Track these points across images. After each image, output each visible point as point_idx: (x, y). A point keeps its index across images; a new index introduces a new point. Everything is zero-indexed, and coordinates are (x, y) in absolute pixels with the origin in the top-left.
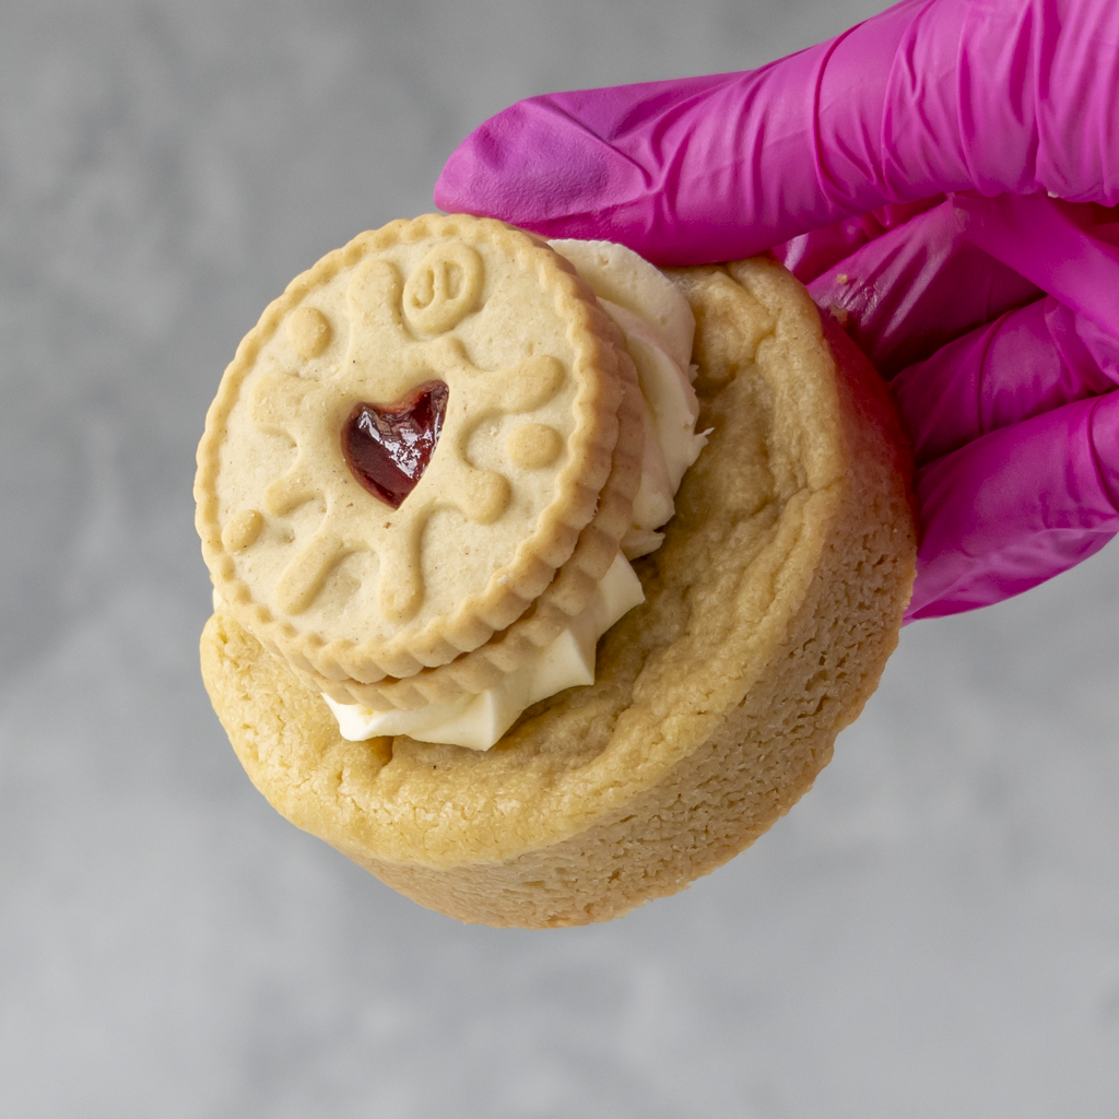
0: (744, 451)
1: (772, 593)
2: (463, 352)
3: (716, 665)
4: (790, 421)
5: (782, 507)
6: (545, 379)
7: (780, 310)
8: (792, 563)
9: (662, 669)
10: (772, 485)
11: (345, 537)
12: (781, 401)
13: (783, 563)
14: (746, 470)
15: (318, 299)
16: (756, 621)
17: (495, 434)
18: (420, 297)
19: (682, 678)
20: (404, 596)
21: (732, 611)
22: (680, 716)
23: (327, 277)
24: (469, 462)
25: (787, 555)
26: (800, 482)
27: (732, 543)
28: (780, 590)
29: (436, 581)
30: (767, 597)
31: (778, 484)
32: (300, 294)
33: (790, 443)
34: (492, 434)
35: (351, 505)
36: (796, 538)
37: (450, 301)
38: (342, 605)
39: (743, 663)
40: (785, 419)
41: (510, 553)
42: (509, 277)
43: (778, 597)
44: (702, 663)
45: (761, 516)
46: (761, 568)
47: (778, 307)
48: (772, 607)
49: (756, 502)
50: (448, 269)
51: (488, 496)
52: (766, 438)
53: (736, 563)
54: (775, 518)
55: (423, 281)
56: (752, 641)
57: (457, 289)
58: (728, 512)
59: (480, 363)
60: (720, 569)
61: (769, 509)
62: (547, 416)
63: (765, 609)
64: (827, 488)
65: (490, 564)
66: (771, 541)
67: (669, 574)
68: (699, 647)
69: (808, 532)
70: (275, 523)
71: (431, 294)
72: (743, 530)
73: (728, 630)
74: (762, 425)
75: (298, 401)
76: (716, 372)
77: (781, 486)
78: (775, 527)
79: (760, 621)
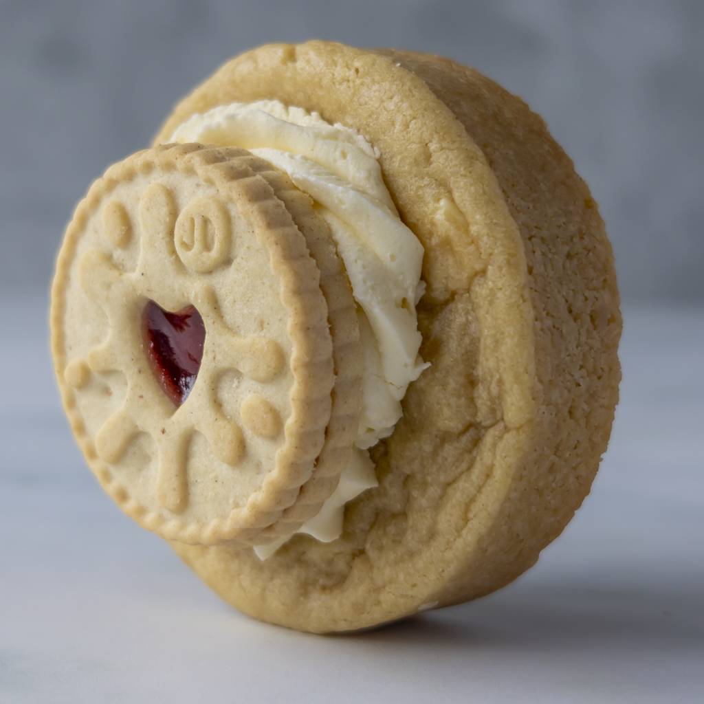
0: (452, 384)
1: (466, 520)
2: (215, 302)
3: (420, 564)
4: (491, 363)
5: (483, 431)
6: (268, 367)
7: (491, 254)
8: (482, 499)
9: (385, 541)
10: (475, 415)
11: (138, 423)
12: (485, 344)
13: (475, 496)
14: (453, 401)
15: (123, 194)
16: (452, 539)
17: (237, 387)
18: (185, 240)
19: (396, 562)
20: (173, 499)
21: (435, 523)
22: (391, 595)
23: (130, 176)
24: (217, 404)
25: (480, 490)
26: (499, 415)
27: (440, 460)
28: (472, 519)
29: (197, 491)
30: (461, 522)
31: (479, 414)
32: (112, 185)
33: (491, 383)
34: (234, 386)
35: (141, 397)
36: (488, 475)
37: (205, 254)
38: (140, 470)
39: (440, 570)
40: (487, 360)
41: (244, 498)
42: (248, 248)
43: (469, 525)
44: (412, 555)
45: (465, 439)
46: (458, 495)
47: (489, 251)
48: (464, 532)
49: (460, 427)
50: (206, 222)
51: (228, 449)
52: (473, 368)
53: (442, 478)
54: (476, 442)
55: (187, 225)
56: (449, 555)
57: (213, 243)
58: (439, 430)
59: (227, 318)
60: (429, 479)
61: (471, 432)
62: (272, 394)
63: (459, 531)
64: (518, 429)
65: (231, 501)
66: (469, 468)
67: (393, 462)
68: (411, 539)
69: (498, 473)
70: (98, 378)
71: (193, 242)
72: (449, 450)
73: (432, 534)
74: (470, 357)
75: (108, 286)
76: (439, 294)
77: (482, 415)
78: (474, 453)
79: (455, 540)
